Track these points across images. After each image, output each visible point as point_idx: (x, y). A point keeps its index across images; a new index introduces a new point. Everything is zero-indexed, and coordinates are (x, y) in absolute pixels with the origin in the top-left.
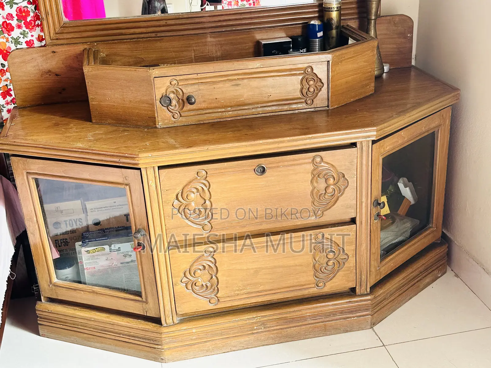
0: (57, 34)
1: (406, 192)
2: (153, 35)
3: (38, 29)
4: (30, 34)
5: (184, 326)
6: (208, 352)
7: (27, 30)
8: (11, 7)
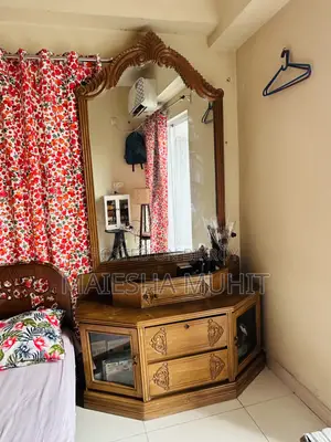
0: (98, 267)
1: (244, 330)
3: (90, 266)
4: (86, 268)
5: (154, 402)
6: (165, 414)
7: (85, 266)
8: (80, 257)
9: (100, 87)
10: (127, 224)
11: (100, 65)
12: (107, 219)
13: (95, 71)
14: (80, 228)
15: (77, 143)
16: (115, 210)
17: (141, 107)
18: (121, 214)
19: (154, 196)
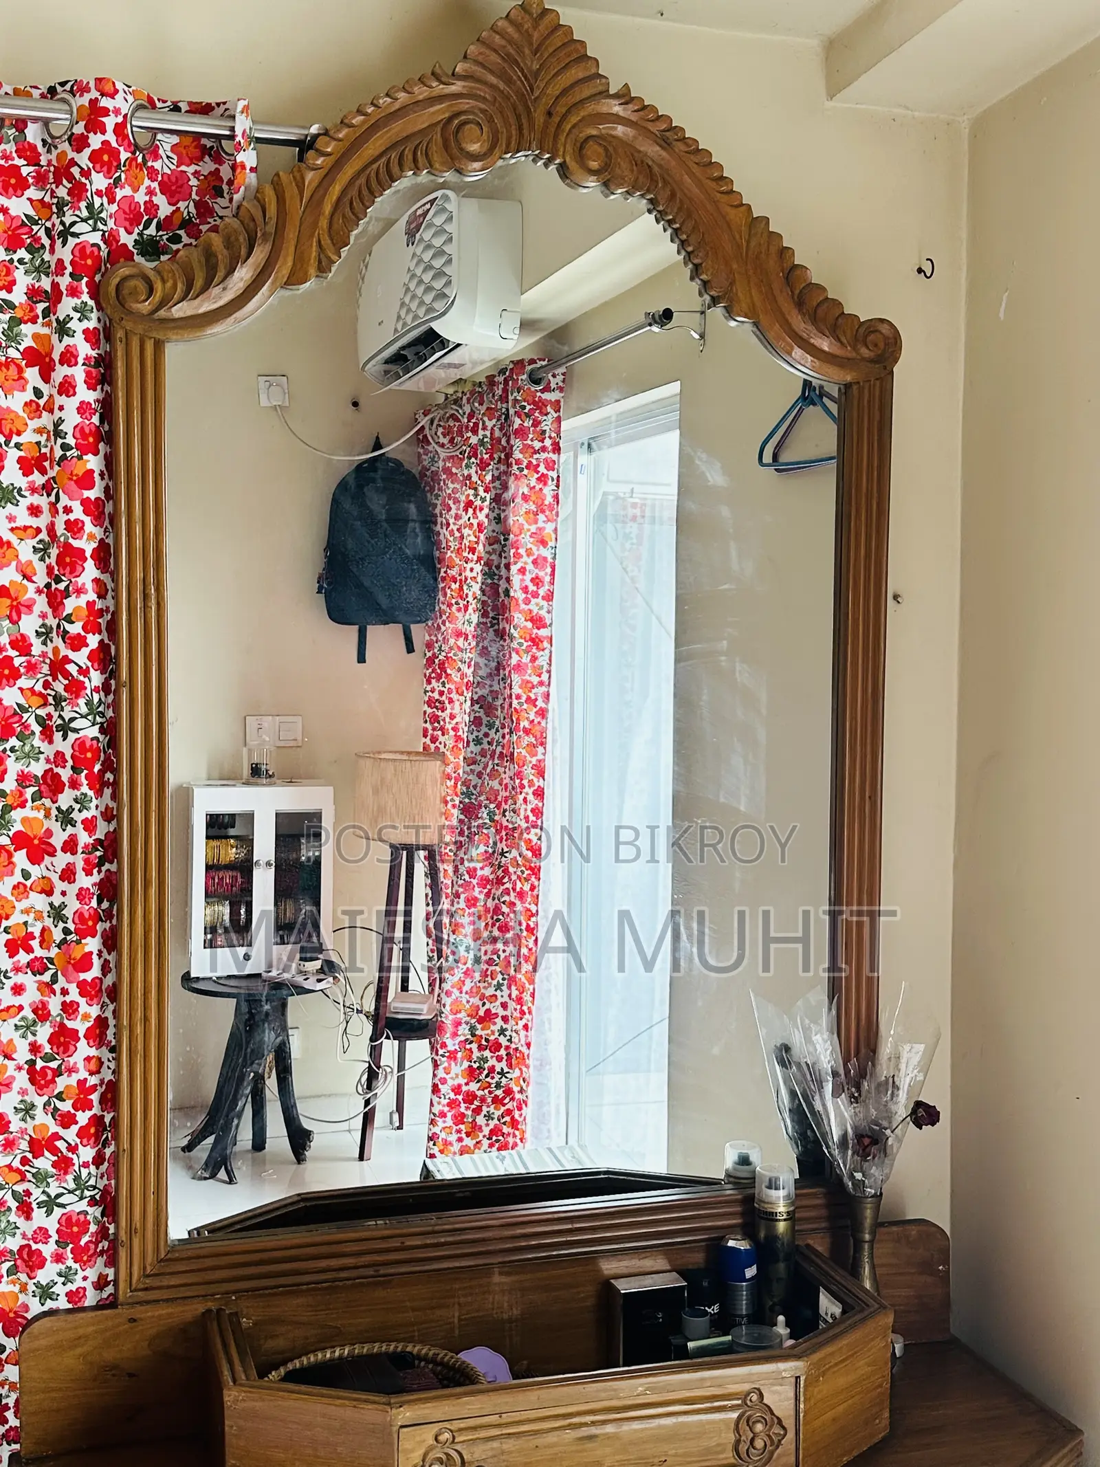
0: (148, 1276)
2: (371, 1272)
3: (100, 1261)
4: (81, 1274)
7: (77, 1266)
8: (49, 1213)
9: (243, 275)
10: (311, 951)
11: (248, 157)
12: (200, 913)
13: (214, 186)
14: (63, 1039)
15: (90, 572)
16: (245, 867)
17: (430, 341)
18: (282, 893)
19: (469, 811)
